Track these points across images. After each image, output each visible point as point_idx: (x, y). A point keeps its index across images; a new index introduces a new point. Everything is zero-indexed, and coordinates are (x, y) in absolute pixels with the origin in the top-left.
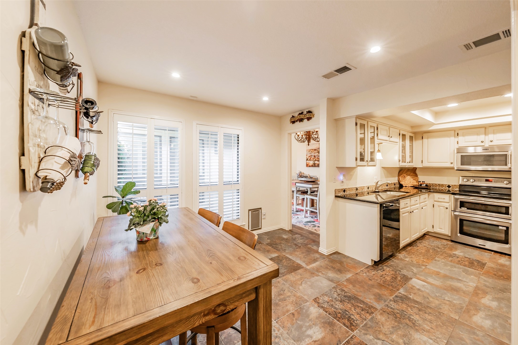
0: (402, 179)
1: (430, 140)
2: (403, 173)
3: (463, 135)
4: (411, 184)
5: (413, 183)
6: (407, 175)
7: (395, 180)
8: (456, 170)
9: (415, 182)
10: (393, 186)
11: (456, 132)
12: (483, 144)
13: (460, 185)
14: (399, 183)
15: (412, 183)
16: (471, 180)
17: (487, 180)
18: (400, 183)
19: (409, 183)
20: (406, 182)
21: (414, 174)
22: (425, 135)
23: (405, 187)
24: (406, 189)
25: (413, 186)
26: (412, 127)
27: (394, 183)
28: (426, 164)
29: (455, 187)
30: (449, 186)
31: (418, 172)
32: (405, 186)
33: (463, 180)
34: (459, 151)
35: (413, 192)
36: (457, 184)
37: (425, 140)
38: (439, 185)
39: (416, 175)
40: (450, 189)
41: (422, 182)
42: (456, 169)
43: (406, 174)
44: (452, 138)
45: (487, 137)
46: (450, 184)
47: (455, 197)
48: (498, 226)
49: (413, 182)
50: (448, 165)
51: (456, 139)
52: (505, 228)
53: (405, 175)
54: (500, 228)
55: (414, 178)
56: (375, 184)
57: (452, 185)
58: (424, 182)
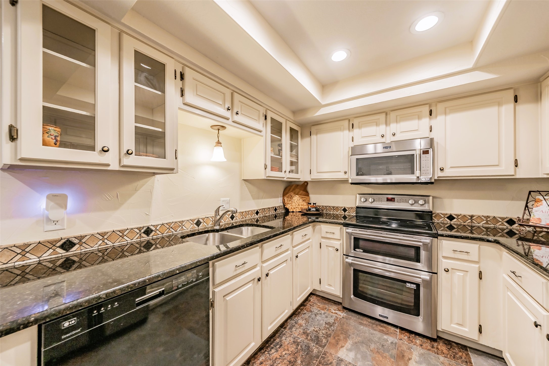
0: (287, 201)
1: (320, 136)
2: (289, 190)
3: (360, 127)
4: (300, 208)
5: (302, 206)
6: (295, 193)
7: (277, 202)
8: (352, 184)
9: (305, 204)
10: (273, 212)
11: (350, 122)
12: (383, 140)
13: (357, 207)
14: (284, 206)
15: (300, 206)
16: (370, 200)
17: (388, 200)
18: (286, 207)
19: (297, 206)
20: (294, 204)
21: (304, 192)
22: (313, 129)
23: (291, 213)
24: (293, 217)
25: (301, 210)
26: (294, 113)
27: (273, 207)
28: (315, 176)
29: (351, 210)
30: (345, 210)
31: (309, 188)
32: (291, 211)
33: (360, 200)
34: (354, 151)
35: (303, 219)
36: (354, 206)
37: (313, 137)
38: (333, 207)
39: (307, 194)
40: (346, 213)
41: (312, 204)
42: (350, 181)
43: (294, 191)
44: (346, 132)
45: (388, 128)
46: (347, 206)
47: (347, 230)
48: (405, 282)
49: (302, 204)
50: (341, 176)
51: (351, 134)
52: (415, 286)
53: (292, 194)
54: (408, 285)
55: (304, 199)
56: (213, 214)
57: (349, 208)
58: (315, 204)
